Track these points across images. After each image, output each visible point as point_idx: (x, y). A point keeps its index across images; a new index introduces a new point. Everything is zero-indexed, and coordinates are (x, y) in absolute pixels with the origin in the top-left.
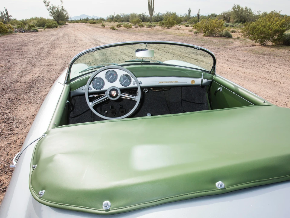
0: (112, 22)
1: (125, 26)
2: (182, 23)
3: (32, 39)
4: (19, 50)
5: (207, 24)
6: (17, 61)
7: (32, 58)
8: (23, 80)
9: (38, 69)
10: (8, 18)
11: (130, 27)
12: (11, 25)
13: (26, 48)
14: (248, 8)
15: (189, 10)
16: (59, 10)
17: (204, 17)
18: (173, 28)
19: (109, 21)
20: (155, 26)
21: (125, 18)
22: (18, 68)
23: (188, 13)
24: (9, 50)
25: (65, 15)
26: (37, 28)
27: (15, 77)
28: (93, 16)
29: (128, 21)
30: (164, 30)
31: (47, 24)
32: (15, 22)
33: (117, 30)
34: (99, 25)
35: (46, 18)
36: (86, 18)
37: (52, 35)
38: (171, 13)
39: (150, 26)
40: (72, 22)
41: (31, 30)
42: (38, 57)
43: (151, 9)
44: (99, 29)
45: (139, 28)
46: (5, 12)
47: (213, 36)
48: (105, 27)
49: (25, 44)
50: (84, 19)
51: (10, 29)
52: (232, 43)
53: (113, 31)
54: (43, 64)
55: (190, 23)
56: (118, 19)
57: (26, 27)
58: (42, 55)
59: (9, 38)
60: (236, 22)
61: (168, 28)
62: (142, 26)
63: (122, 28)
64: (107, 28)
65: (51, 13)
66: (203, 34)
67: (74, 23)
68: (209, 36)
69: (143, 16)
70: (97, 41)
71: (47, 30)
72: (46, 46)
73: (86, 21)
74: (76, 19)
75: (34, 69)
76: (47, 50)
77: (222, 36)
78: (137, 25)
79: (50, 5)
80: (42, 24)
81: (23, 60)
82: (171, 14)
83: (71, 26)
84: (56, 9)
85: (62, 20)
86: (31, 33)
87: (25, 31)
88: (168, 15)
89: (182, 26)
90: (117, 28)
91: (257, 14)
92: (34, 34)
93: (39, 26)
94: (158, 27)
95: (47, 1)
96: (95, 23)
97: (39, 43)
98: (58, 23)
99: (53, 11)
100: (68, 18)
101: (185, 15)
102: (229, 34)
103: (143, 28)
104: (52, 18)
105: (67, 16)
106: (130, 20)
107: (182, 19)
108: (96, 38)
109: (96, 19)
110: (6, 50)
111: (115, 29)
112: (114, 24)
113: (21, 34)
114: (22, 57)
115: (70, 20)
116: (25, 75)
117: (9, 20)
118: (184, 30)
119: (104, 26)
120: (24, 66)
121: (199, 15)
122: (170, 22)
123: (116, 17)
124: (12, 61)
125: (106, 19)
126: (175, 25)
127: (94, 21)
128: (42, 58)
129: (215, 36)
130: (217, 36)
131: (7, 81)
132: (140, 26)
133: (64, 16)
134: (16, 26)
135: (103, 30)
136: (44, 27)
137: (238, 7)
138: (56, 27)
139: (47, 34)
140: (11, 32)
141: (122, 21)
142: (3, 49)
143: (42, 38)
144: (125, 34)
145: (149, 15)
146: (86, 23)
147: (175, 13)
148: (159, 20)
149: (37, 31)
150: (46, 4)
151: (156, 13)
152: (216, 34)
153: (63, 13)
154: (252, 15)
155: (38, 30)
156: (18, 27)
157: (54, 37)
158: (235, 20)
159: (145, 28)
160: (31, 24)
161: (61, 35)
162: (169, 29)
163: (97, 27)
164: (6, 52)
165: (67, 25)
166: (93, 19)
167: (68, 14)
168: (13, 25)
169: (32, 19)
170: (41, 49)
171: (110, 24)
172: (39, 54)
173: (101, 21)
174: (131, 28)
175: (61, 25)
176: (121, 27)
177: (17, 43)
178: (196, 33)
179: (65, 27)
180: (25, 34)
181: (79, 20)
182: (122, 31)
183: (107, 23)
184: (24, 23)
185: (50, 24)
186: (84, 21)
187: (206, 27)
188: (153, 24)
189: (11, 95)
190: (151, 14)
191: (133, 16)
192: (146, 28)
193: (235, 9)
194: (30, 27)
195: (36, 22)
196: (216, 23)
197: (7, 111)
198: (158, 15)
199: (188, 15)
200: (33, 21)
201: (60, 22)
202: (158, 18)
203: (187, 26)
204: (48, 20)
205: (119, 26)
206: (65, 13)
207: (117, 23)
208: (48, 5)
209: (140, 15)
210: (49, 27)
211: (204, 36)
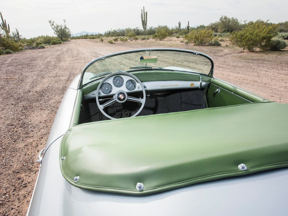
0: (109, 37)
1: (121, 40)
2: (173, 35)
3: (40, 55)
4: (30, 64)
5: (197, 35)
6: (28, 74)
7: (41, 71)
8: (35, 90)
9: (47, 80)
10: (18, 37)
11: (126, 40)
12: (21, 44)
13: (35, 62)
14: (235, 18)
15: (179, 23)
16: (63, 28)
17: (193, 29)
18: (165, 39)
19: (107, 36)
20: (148, 39)
21: (121, 32)
22: (29, 80)
23: (178, 26)
24: (21, 65)
25: (68, 32)
26: (43, 45)
27: (27, 87)
28: (93, 32)
29: (124, 35)
30: (158, 42)
31: (52, 41)
32: (25, 40)
33: (114, 43)
34: (98, 40)
35: (51, 36)
36: (86, 34)
37: (57, 51)
38: (163, 26)
39: (144, 39)
40: (74, 38)
41: (39, 47)
42: (46, 69)
43: (144, 23)
44: (98, 44)
45: (134, 41)
46: (16, 33)
47: (203, 45)
48: (104, 41)
49: (34, 59)
50: (85, 36)
51: (20, 47)
52: (222, 50)
53: (111, 45)
54: (51, 75)
55: (181, 35)
56: (114, 33)
57: (34, 45)
58: (50, 68)
59: (20, 55)
60: (224, 32)
61: (161, 40)
62: (137, 39)
63: (119, 42)
64: (105, 43)
65: (56, 31)
66: (193, 44)
67: (75, 39)
68: (199, 45)
69: (137, 30)
70: (97, 53)
71: (52, 46)
72: (53, 60)
73: (86, 37)
74: (77, 36)
75: (44, 80)
76: (53, 63)
77: (211, 45)
78: (132, 38)
79: (55, 24)
80: (48, 41)
81: (33, 73)
82: (163, 28)
83: (73, 42)
84: (60, 28)
85: (65, 37)
86: (39, 50)
87: (33, 48)
88: (160, 28)
89: (173, 37)
90: (114, 42)
91: (243, 23)
92: (41, 50)
93: (45, 43)
94: (151, 40)
95: (52, 21)
96: (94, 38)
97: (46, 58)
98: (62, 39)
99: (57, 29)
100: (70, 35)
101: (176, 28)
102: (218, 43)
103: (137, 41)
104: (56, 36)
105: (69, 33)
106: (125, 34)
107: (173, 31)
108: (96, 51)
109: (95, 35)
110: (18, 65)
111: (112, 43)
112: (112, 39)
113: (30, 50)
114: (33, 70)
115: (72, 36)
116: (36, 86)
117: (19, 39)
118: (175, 41)
119: (102, 40)
120: (35, 77)
121: (188, 27)
122: (162, 35)
123: (112, 32)
124: (24, 74)
125: (104, 35)
126: (167, 37)
127: (93, 37)
128: (50, 71)
129: (205, 45)
130: (206, 45)
131: (21, 91)
132: (135, 39)
133: (67, 34)
134: (26, 44)
135: (102, 44)
136: (49, 43)
137: (226, 18)
138: (60, 43)
139: (53, 50)
140: (21, 50)
141: (119, 36)
142: (16, 64)
143: (48, 53)
144: (122, 47)
145: (143, 29)
146: (86, 39)
147: (167, 26)
148: (152, 33)
149: (44, 48)
150: (51, 24)
151: (149, 27)
152: (205, 44)
153: (65, 31)
154: (239, 25)
155: (45, 46)
156: (28, 45)
157: (59, 52)
158: (223, 30)
159: (139, 41)
160: (38, 42)
161: (65, 50)
162: (162, 40)
163: (96, 42)
164: (19, 66)
165: (69, 41)
166: (93, 35)
167: (71, 31)
168: (23, 43)
169: (39, 37)
170: (48, 62)
171: (107, 39)
172: (47, 67)
173: (99, 36)
174: (127, 41)
175: (64, 41)
176: (118, 41)
177: (27, 59)
178: (187, 43)
179: (67, 43)
180: (33, 50)
181: (79, 37)
182: (119, 45)
183: (105, 38)
184: (32, 41)
185: (55, 41)
186: (84, 37)
187: (196, 37)
188: (146, 37)
189: (24, 103)
190: (145, 28)
191: (128, 30)
192: (140, 41)
193: (223, 20)
194: (38, 44)
195: (42, 39)
196: (205, 33)
197: (22, 117)
198: (151, 29)
199: (178, 27)
200: (40, 39)
201: (63, 38)
202: (150, 31)
203: (178, 37)
204: (53, 37)
205: (116, 40)
206: (67, 31)
207: (114, 38)
208: (53, 25)
209: (134, 30)
210: (54, 43)
211: (195, 45)
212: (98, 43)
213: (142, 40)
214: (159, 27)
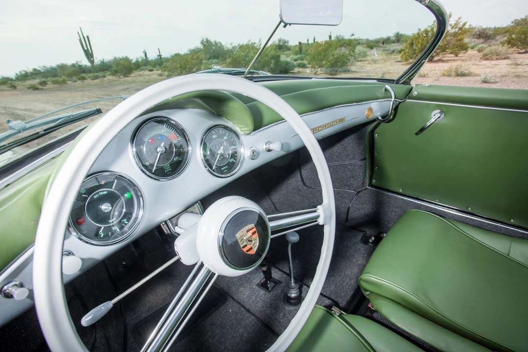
1: (54, 83)
2: (142, 68)
11: (64, 82)
14: (217, 41)
15: (144, 52)
17: (167, 60)
18: (132, 75)
20: (104, 77)
23: (143, 56)
33: (41, 89)
34: (5, 87)
39: (96, 78)
43: (89, 55)
45: (80, 82)
48: (18, 87)
53: (36, 91)
55: (153, 67)
60: (210, 59)
61: (125, 76)
62: (84, 79)
63: (50, 85)
64: (21, 90)
69: (79, 65)
70: (9, 108)
78: (74, 78)
89: (143, 71)
90: (40, 87)
91: (230, 47)
94: (110, 77)
103: (85, 82)
107: (140, 64)
108: (4, 105)
111: (37, 89)
118: (149, 75)
119: (14, 87)
122: (125, 68)
123: (31, 73)
126: (134, 71)
132: (79, 79)
135: (15, 92)
137: (207, 41)
141: (49, 76)
144: (59, 93)
145: (89, 64)
148: (105, 68)
151: (98, 60)
154: (223, 49)
158: (208, 56)
159: (89, 81)
162: (127, 77)
171: (25, 84)
174: (66, 83)
176: (48, 85)
182: (52, 90)
183: (20, 83)
188: (101, 74)
190: (92, 62)
191: (62, 67)
192: (91, 81)
193: (205, 43)
198: (103, 62)
199: (144, 58)
203: (150, 70)
205: (44, 83)
209: (74, 66)
212: (5, 92)
213: (93, 79)
214: (115, 58)
